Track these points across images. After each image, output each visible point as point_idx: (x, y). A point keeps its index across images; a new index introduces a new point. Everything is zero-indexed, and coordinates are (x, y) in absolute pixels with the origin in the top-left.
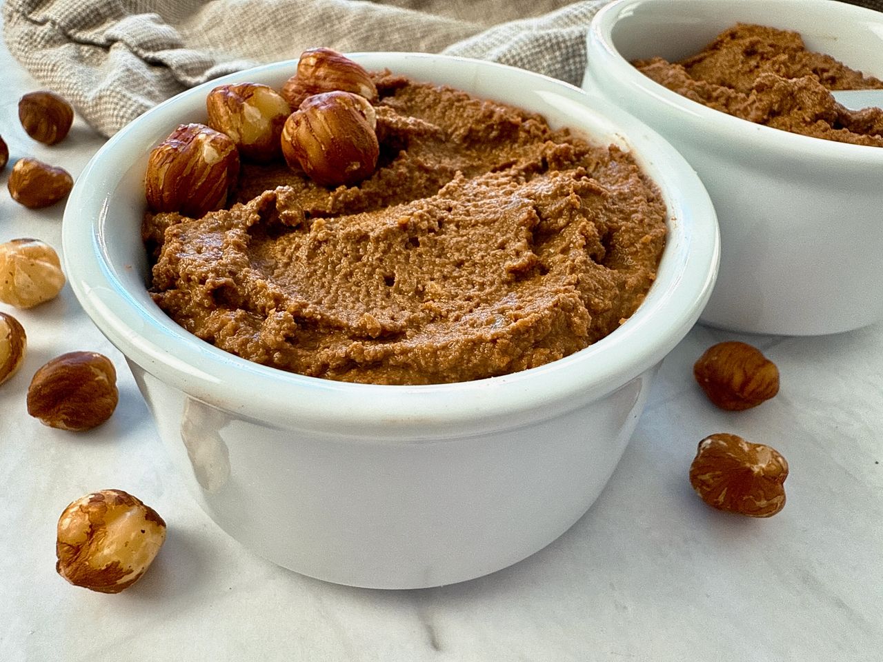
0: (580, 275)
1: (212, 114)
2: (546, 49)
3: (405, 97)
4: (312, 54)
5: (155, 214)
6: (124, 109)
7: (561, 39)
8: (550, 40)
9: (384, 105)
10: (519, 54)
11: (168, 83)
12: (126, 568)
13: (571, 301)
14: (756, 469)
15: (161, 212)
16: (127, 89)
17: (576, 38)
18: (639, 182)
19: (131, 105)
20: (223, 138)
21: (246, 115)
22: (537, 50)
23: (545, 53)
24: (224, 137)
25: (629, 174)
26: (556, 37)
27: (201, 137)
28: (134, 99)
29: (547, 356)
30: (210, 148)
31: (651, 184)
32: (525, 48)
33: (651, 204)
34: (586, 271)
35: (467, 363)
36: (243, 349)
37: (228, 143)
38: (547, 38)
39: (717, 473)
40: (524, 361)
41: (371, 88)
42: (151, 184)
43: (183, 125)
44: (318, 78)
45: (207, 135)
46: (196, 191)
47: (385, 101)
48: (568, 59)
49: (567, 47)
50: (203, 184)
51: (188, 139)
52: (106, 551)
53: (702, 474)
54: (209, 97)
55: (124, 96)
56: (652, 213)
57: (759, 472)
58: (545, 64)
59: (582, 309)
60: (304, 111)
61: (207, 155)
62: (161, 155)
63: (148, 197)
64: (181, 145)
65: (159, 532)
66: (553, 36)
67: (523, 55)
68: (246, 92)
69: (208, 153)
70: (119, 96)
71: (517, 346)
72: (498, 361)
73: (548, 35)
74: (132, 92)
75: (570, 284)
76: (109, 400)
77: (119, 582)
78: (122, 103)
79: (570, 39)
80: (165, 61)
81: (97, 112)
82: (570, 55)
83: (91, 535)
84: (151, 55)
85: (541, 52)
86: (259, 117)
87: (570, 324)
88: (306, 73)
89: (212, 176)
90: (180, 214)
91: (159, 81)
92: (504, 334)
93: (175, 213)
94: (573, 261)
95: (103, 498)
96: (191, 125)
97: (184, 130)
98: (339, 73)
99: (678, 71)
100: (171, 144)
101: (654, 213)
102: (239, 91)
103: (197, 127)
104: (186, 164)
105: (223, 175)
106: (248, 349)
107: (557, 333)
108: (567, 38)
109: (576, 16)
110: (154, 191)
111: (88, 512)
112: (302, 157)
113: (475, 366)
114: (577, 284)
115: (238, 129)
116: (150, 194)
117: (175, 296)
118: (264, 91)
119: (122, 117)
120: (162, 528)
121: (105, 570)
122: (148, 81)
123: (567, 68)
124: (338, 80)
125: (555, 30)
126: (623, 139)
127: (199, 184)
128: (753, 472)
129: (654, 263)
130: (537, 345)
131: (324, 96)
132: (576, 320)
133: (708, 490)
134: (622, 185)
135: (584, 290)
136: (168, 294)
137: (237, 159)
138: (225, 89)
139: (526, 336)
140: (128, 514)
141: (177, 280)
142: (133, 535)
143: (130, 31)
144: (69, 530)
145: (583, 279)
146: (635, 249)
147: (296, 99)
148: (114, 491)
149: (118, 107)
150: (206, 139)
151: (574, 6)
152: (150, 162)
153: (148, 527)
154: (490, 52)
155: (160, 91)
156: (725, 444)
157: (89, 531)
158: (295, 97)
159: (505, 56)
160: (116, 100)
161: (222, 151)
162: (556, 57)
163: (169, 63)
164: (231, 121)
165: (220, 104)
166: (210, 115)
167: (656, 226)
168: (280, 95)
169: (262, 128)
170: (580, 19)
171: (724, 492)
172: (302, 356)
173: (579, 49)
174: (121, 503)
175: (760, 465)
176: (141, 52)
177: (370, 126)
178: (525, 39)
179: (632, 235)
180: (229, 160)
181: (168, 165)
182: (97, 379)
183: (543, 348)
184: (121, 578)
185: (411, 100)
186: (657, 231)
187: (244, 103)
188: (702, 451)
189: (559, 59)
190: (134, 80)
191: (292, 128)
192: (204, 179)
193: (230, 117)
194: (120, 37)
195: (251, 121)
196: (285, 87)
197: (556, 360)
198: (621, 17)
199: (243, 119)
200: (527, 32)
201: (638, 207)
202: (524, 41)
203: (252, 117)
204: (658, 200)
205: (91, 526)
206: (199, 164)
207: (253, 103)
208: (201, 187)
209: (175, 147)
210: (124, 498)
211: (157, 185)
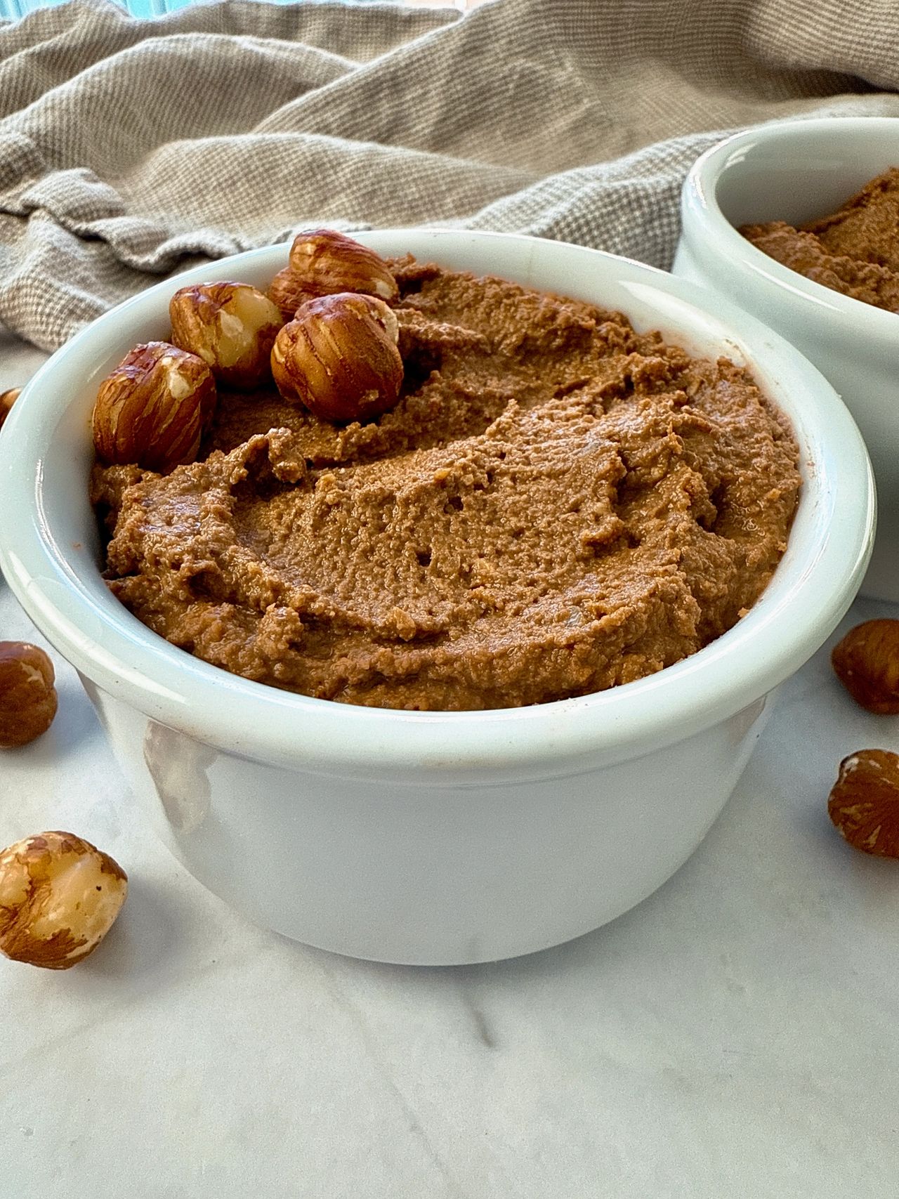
0: (683, 549)
1: (177, 326)
2: (622, 207)
3: (436, 293)
4: (309, 238)
5: (106, 466)
6: (51, 304)
7: (642, 193)
8: (627, 195)
9: (408, 306)
10: (584, 216)
11: (107, 265)
12: (77, 937)
13: (672, 588)
15: (114, 465)
16: (54, 275)
17: (664, 191)
18: (760, 411)
19: (60, 298)
20: (195, 362)
21: (223, 327)
22: (610, 208)
23: (620, 213)
24: (195, 360)
25: (746, 400)
26: (636, 191)
27: (166, 361)
28: (63, 289)
29: (642, 665)
30: (178, 376)
31: (777, 412)
32: (592, 207)
33: (779, 443)
34: (692, 543)
35: (534, 677)
36: (233, 660)
37: (201, 368)
38: (622, 192)
39: (869, 805)
40: (611, 673)
41: (389, 283)
42: (101, 428)
43: (140, 345)
44: (318, 272)
45: (174, 359)
46: (161, 436)
47: (408, 300)
48: (651, 221)
49: (650, 204)
50: (170, 426)
51: (148, 364)
52: (52, 916)
53: (846, 806)
54: (172, 304)
55: (50, 286)
56: (780, 456)
58: (620, 229)
59: (689, 598)
60: (302, 322)
61: (174, 387)
62: (113, 389)
63: (96, 445)
64: (139, 373)
65: (119, 888)
66: (631, 189)
67: (590, 217)
68: (223, 295)
69: (176, 384)
70: (43, 286)
71: (602, 652)
72: (578, 675)
73: (625, 187)
74: (60, 280)
75: (670, 562)
76: (46, 707)
77: (70, 955)
78: (47, 296)
79: (656, 193)
80: (103, 234)
81: (14, 308)
82: (655, 215)
83: (31, 893)
84: (83, 226)
85: (614, 212)
86: (240, 329)
87: (671, 620)
88: (301, 265)
89: (180, 415)
90: (139, 467)
91: (95, 262)
92: (583, 637)
93: (133, 466)
94: (674, 528)
95: (46, 843)
96: (151, 344)
97: (143, 351)
98: (347, 264)
99: (807, 242)
100: (125, 373)
101: (783, 456)
102: (213, 293)
103: (159, 347)
104: (147, 400)
105: (196, 413)
106: (240, 660)
107: (655, 633)
108: (651, 191)
109: (663, 160)
110: (104, 437)
111: (27, 864)
112: (300, 384)
113: (545, 680)
114: (681, 561)
115: (213, 348)
116: (98, 440)
117: (139, 584)
118: (246, 293)
119: (49, 315)
120: (123, 881)
121: (52, 940)
122: (80, 263)
123: (650, 234)
124: (346, 274)
125: (634, 181)
126: (736, 347)
127: (164, 426)
129: (785, 528)
130: (627, 650)
131: (329, 299)
132: (681, 614)
133: (856, 828)
134: (737, 416)
135: (689, 570)
136: (130, 582)
137: (213, 389)
138: (193, 291)
139: (613, 638)
140: (79, 865)
141: (140, 561)
142: (86, 893)
143: (54, 194)
144: (2, 887)
145: (688, 555)
146: (758, 509)
147: (289, 301)
148: (59, 833)
149: (43, 301)
150: (172, 365)
151: (659, 145)
152: (98, 398)
153: (105, 881)
154: (543, 213)
155: (97, 276)
156: (878, 765)
157: (29, 888)
158: (288, 299)
159: (565, 218)
160: (39, 292)
161: (194, 379)
162: (635, 219)
163: (108, 237)
164: (203, 336)
165: (188, 312)
166: (174, 327)
167: (786, 475)
168: (268, 297)
169: (245, 343)
170: (668, 164)
171: (877, 831)
172: (311, 668)
173: (667, 207)
174: (69, 851)
176: (70, 222)
177: (390, 339)
178: (592, 194)
179: (753, 489)
180: (203, 390)
181: (123, 402)
182: (29, 680)
183: (636, 653)
184: (71, 950)
185: (443, 297)
186: (787, 483)
187: (221, 310)
188: (845, 775)
189: (640, 221)
190: (63, 263)
191: (286, 345)
192: (171, 420)
193: (201, 331)
194: (42, 202)
195: (229, 335)
196: (273, 284)
197: (655, 671)
198: (728, 165)
199: (219, 330)
200: (595, 184)
201: (760, 448)
202: (590, 198)
203: (231, 329)
204: (787, 436)
205: (31, 883)
206: (165, 399)
207: (233, 310)
208: (166, 430)
209: (132, 377)
210: (72, 843)
211: (109, 429)
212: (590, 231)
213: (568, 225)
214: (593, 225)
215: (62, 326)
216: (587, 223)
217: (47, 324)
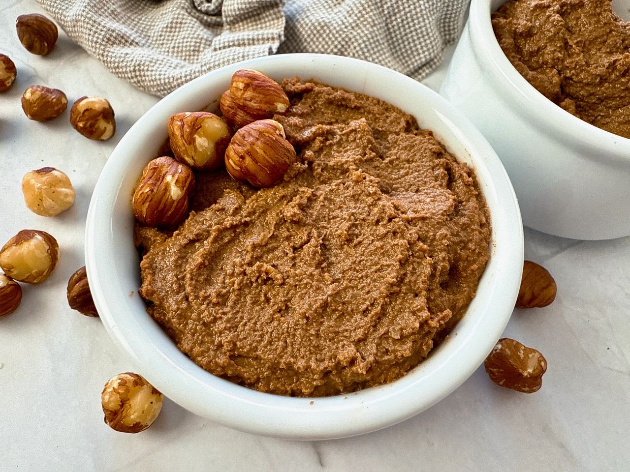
1: (173, 140)
3: (309, 101)
4: (241, 79)
9: (294, 116)
12: (143, 424)
14: (525, 374)
20: (184, 176)
21: (198, 146)
27: (169, 178)
28: (102, 23)
30: (175, 188)
39: (501, 370)
41: (284, 103)
44: (245, 99)
46: (168, 217)
47: (294, 111)
51: (159, 178)
52: (132, 417)
56: (482, 241)
57: (527, 376)
65: (159, 400)
68: (196, 125)
69: (175, 192)
83: (122, 406)
86: (207, 144)
88: (237, 94)
89: (178, 207)
95: (126, 381)
97: (156, 169)
98: (261, 96)
102: (191, 123)
104: (161, 201)
105: (186, 203)
111: (119, 393)
115: (192, 157)
118: (209, 122)
121: (133, 426)
124: (261, 102)
126: (469, 155)
127: (170, 213)
128: (523, 375)
138: (180, 121)
140: (142, 392)
142: (146, 406)
144: (109, 402)
146: (466, 275)
150: (172, 180)
153: (154, 398)
155: (120, 7)
156: (509, 352)
157: (121, 403)
158: (229, 111)
164: (187, 151)
165: (178, 136)
167: (483, 254)
169: (209, 153)
174: (137, 385)
175: (528, 370)
179: (466, 263)
181: (148, 203)
185: (313, 103)
186: (483, 259)
187: (195, 135)
188: (494, 352)
192: (173, 210)
193: (186, 148)
195: (201, 150)
199: (195, 149)
203: (202, 146)
204: (487, 222)
205: (121, 401)
206: (169, 201)
207: (202, 134)
209: (152, 188)
210: (138, 381)
211: (142, 215)
215: (104, 50)
217: (96, 48)
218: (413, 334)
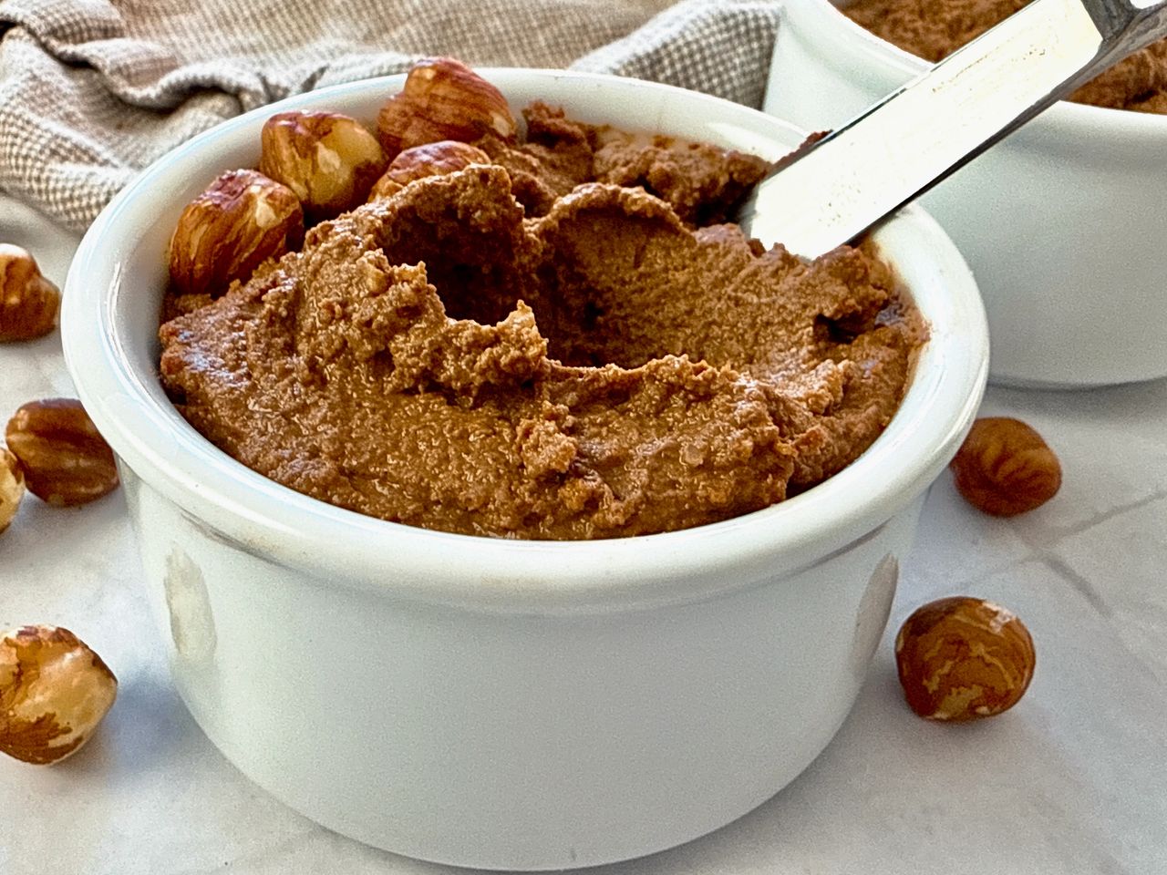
1: (269, 155)
2: (738, 35)
5: (178, 296)
8: (746, 22)
10: (697, 41)
15: (187, 293)
20: (285, 193)
21: (319, 161)
22: (726, 35)
23: (736, 42)
24: (285, 191)
26: (756, 19)
27: (254, 191)
30: (267, 207)
32: (707, 32)
37: (290, 201)
42: (179, 252)
43: (229, 172)
45: (264, 188)
46: (241, 265)
50: (251, 255)
51: (235, 191)
54: (265, 131)
61: (260, 216)
62: (196, 212)
63: (171, 270)
64: (226, 199)
66: (750, 16)
67: (704, 43)
68: (321, 127)
69: (263, 213)
83: (18, 676)
85: (730, 40)
86: (337, 163)
89: (264, 245)
96: (241, 172)
97: (231, 178)
100: (210, 197)
102: (311, 124)
103: (248, 175)
104: (230, 227)
105: (280, 244)
110: (182, 262)
115: (307, 182)
116: (175, 265)
118: (346, 125)
127: (246, 254)
137: (300, 223)
138: (290, 120)
150: (260, 193)
152: (181, 221)
161: (282, 210)
162: (752, 51)
164: (297, 169)
165: (283, 142)
166: (266, 156)
168: (370, 133)
169: (341, 181)
178: (706, 16)
180: (290, 222)
181: (205, 227)
187: (318, 144)
192: (253, 249)
193: (296, 164)
195: (325, 171)
199: (315, 167)
202: (704, 20)
203: (327, 164)
206: (249, 227)
207: (331, 144)
208: (247, 259)
209: (218, 202)
211: (188, 254)
212: (704, 59)
213: (679, 49)
214: (707, 53)
216: (701, 50)
218: (738, 463)
